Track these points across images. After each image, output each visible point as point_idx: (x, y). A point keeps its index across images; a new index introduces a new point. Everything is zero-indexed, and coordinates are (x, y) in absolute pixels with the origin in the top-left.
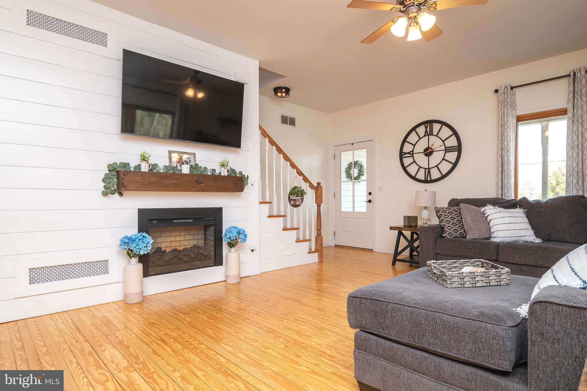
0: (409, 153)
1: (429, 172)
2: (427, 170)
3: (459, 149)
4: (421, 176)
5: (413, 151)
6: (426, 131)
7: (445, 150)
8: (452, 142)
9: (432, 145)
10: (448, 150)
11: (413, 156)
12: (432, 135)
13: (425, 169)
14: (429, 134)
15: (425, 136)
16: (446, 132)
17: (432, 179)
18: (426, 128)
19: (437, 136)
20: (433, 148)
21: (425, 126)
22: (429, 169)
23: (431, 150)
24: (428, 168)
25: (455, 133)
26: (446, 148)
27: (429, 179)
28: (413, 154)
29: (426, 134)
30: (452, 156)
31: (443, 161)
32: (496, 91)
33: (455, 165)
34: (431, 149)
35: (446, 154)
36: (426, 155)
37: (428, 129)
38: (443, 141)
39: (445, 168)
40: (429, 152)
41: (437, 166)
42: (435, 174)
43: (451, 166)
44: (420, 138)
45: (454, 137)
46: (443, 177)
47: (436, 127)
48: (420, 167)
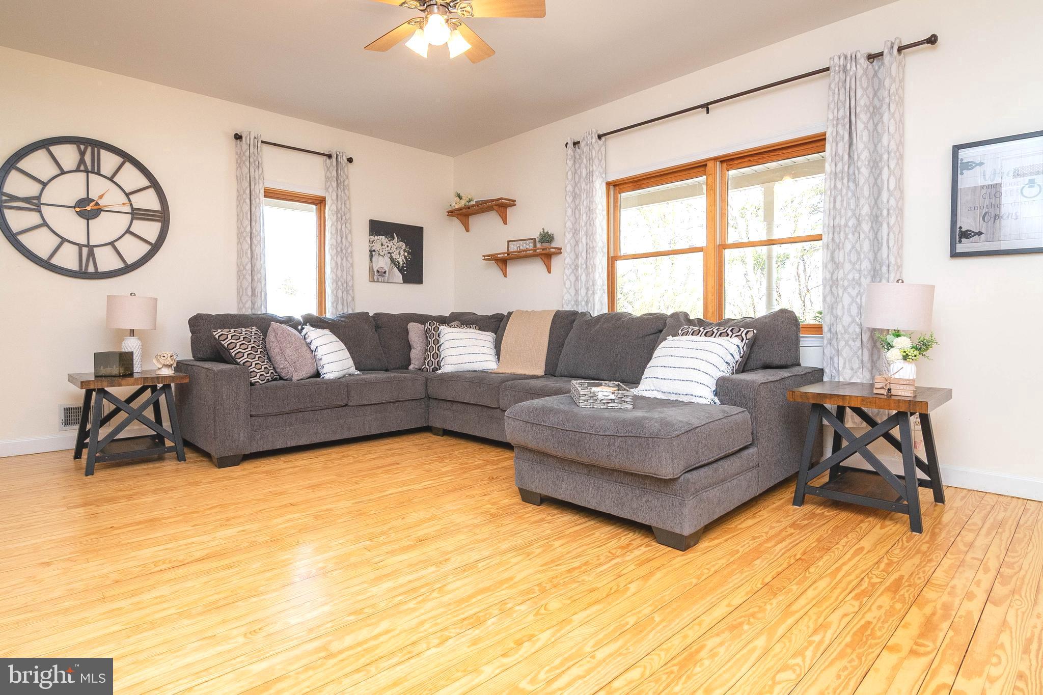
0: (26, 199)
1: (91, 254)
2: (85, 251)
3: (163, 217)
4: (68, 258)
5: (38, 198)
6: (82, 161)
7: (132, 214)
8: (148, 201)
9: (101, 197)
10: (137, 214)
11: (39, 210)
12: (99, 174)
13: (80, 246)
14: (89, 168)
15: (78, 170)
16: (131, 178)
17: (101, 269)
18: (82, 154)
19: (111, 179)
20: (101, 202)
21: (79, 149)
22: (91, 248)
23: (97, 207)
24: (86, 244)
25: (155, 184)
26: (133, 209)
27: (91, 269)
28: (38, 205)
29: (82, 168)
30: (150, 230)
31: (127, 235)
32: (238, 137)
33: (155, 248)
34: (97, 204)
35: (135, 222)
36: (81, 214)
37: (88, 158)
38: (127, 195)
39: (133, 250)
40: (88, 208)
41: (112, 244)
42: (106, 260)
43: (147, 248)
44: (63, 172)
45: (151, 192)
46: (128, 269)
47: (109, 162)
48: (64, 240)
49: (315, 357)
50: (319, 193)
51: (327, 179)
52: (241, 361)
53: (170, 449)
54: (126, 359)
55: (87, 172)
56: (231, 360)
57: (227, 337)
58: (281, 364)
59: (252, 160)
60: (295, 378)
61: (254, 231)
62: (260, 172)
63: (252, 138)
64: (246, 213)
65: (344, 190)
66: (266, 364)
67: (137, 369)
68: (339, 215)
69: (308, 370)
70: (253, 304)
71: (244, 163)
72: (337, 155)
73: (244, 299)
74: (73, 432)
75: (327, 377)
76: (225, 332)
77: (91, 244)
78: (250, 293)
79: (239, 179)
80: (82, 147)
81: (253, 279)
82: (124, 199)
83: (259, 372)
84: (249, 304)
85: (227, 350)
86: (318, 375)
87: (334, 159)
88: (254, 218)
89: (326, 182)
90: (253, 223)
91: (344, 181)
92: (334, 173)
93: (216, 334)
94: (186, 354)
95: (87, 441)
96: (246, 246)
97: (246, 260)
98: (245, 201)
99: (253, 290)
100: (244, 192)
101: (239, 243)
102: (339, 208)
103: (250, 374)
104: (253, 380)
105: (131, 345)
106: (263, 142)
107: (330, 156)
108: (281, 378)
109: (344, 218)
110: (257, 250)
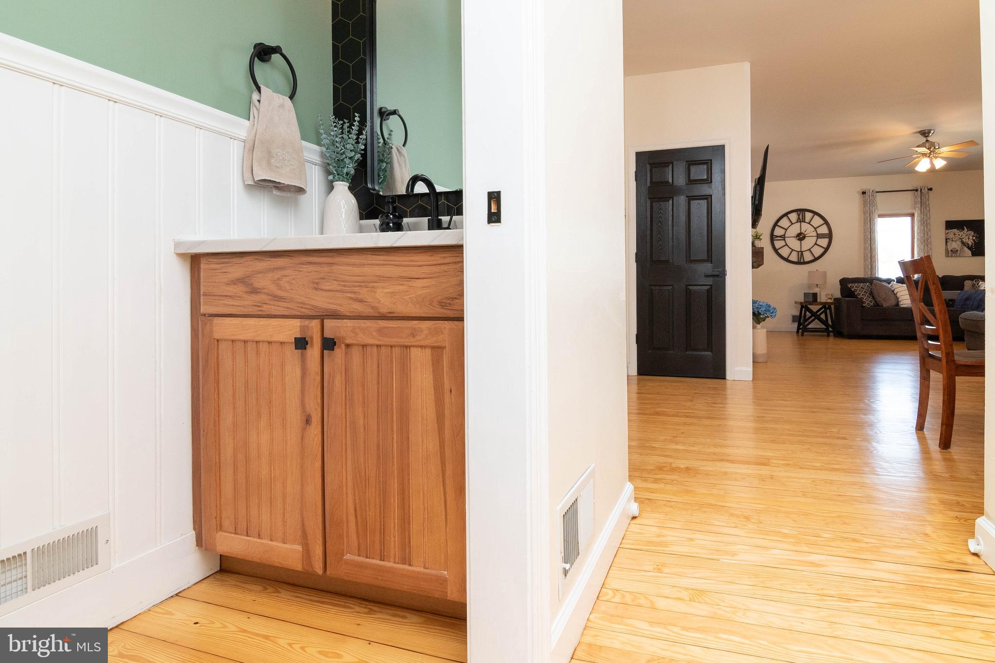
0: (780, 237)
1: (802, 254)
2: (800, 253)
3: (830, 236)
4: (794, 257)
5: (784, 235)
6: (799, 218)
7: (817, 236)
8: (824, 230)
9: (805, 231)
10: (819, 236)
11: (784, 240)
12: (805, 222)
13: (798, 252)
14: (801, 220)
15: (797, 222)
16: (817, 221)
17: (806, 260)
18: (799, 215)
19: (809, 223)
20: (805, 233)
21: (797, 213)
22: (802, 252)
23: (804, 235)
24: (800, 250)
25: (826, 222)
26: (817, 234)
27: (802, 261)
28: (784, 238)
30: (824, 242)
31: (816, 245)
32: (864, 193)
33: (826, 249)
35: (818, 239)
36: (799, 240)
37: (801, 217)
38: (815, 229)
39: (818, 251)
40: (801, 237)
41: (809, 250)
42: (808, 257)
43: (823, 250)
44: (792, 224)
45: (825, 226)
46: (816, 259)
47: (808, 215)
48: (793, 250)
49: (897, 296)
50: (910, 211)
51: (915, 203)
52: (860, 297)
53: (831, 332)
54: (815, 296)
55: (800, 222)
56: (856, 297)
57: (854, 287)
58: (878, 299)
59: (871, 203)
60: (884, 306)
61: (872, 237)
62: (875, 207)
63: (871, 192)
64: (868, 229)
65: (926, 207)
66: (870, 299)
67: (818, 300)
68: (922, 222)
69: (893, 303)
70: (871, 272)
71: (867, 205)
72: (921, 189)
73: (867, 270)
74: (796, 325)
75: (902, 306)
76: (853, 285)
77: (802, 250)
78: (870, 268)
79: (865, 213)
80: (799, 212)
81: (871, 261)
82: (814, 230)
83: (868, 302)
84: (869, 272)
85: (853, 292)
86: (897, 305)
87: (919, 192)
88: (872, 231)
89: (915, 204)
90: (871, 233)
91: (925, 202)
92: (919, 199)
93: (849, 285)
94: (838, 295)
95: (801, 327)
96: (868, 245)
97: (868, 251)
98: (867, 224)
99: (871, 266)
100: (867, 219)
101: (865, 243)
102: (922, 217)
103: (863, 302)
104: (864, 305)
105: (816, 290)
106: (877, 192)
107: (917, 190)
108: (879, 306)
109: (925, 223)
110: (873, 247)
